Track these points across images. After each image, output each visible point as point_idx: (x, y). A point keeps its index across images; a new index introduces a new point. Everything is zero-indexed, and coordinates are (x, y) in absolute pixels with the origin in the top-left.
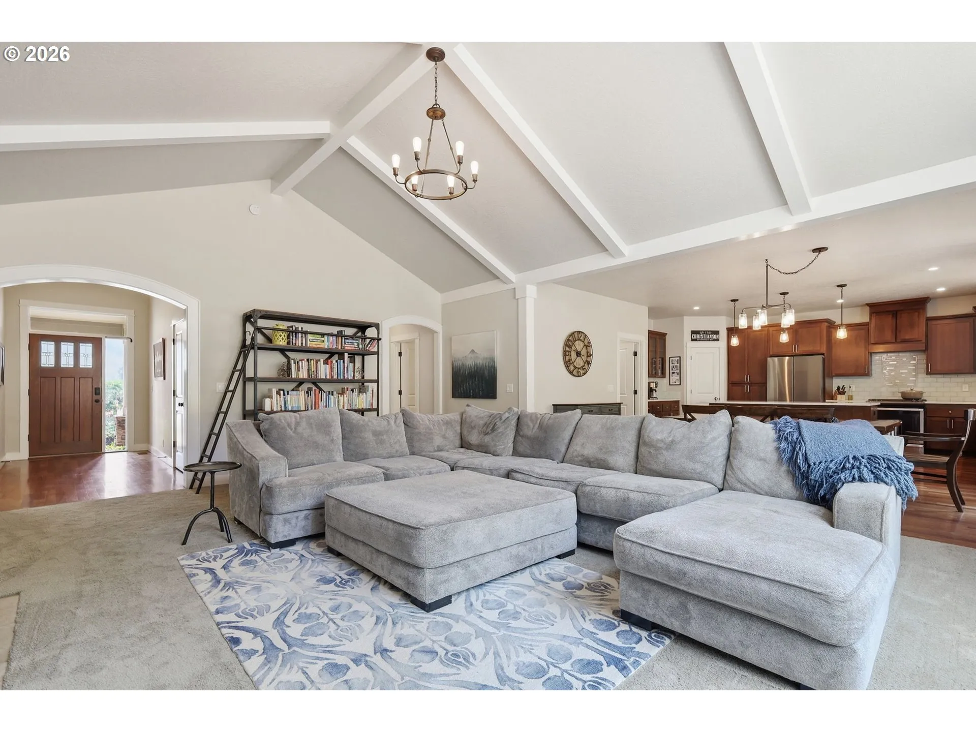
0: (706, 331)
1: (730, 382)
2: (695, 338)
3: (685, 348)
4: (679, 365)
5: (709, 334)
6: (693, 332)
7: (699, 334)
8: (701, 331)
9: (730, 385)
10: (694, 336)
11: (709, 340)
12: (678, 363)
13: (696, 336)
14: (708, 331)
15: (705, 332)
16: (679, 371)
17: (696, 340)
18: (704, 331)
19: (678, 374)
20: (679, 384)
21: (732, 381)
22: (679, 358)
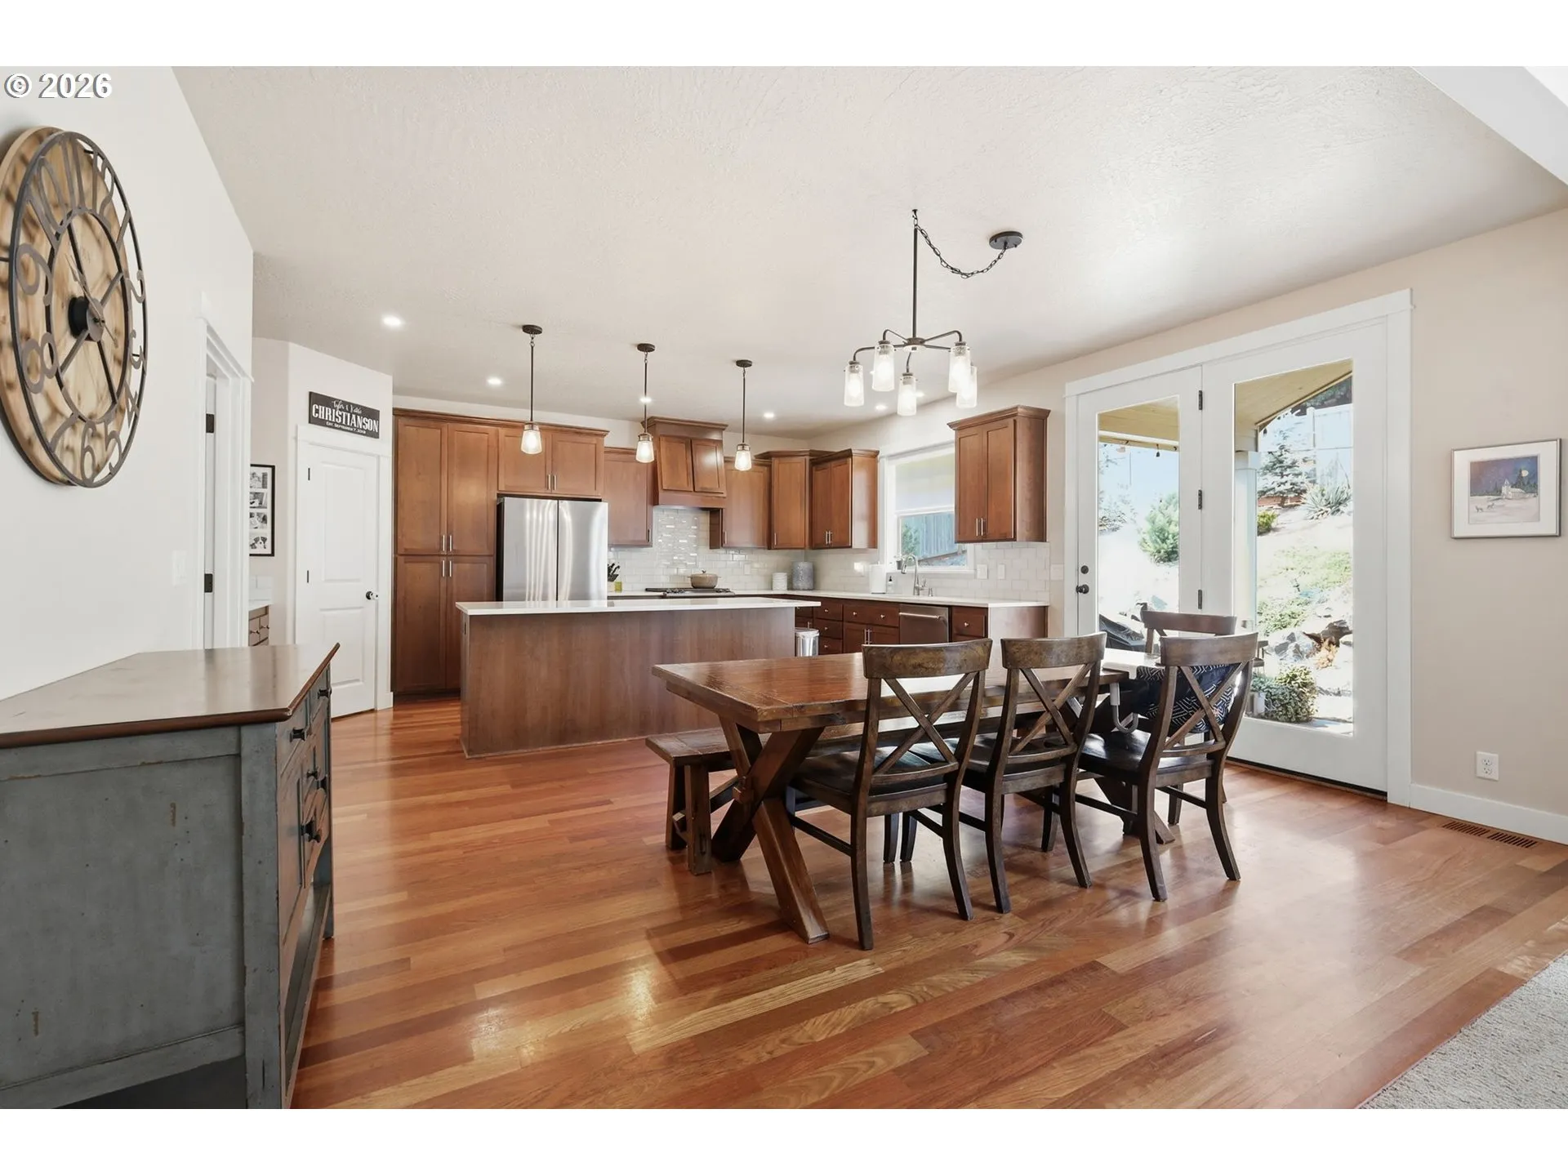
0: (349, 404)
1: (401, 551)
2: (321, 415)
3: (291, 443)
4: (268, 491)
5: (357, 414)
6: (315, 399)
7: (332, 407)
8: (338, 401)
9: (401, 559)
10: (317, 411)
11: (355, 431)
12: (264, 486)
13: (323, 412)
14: (356, 406)
15: (348, 407)
16: (268, 512)
17: (321, 423)
18: (344, 403)
19: (264, 519)
20: (269, 551)
21: (406, 550)
22: (268, 471)
